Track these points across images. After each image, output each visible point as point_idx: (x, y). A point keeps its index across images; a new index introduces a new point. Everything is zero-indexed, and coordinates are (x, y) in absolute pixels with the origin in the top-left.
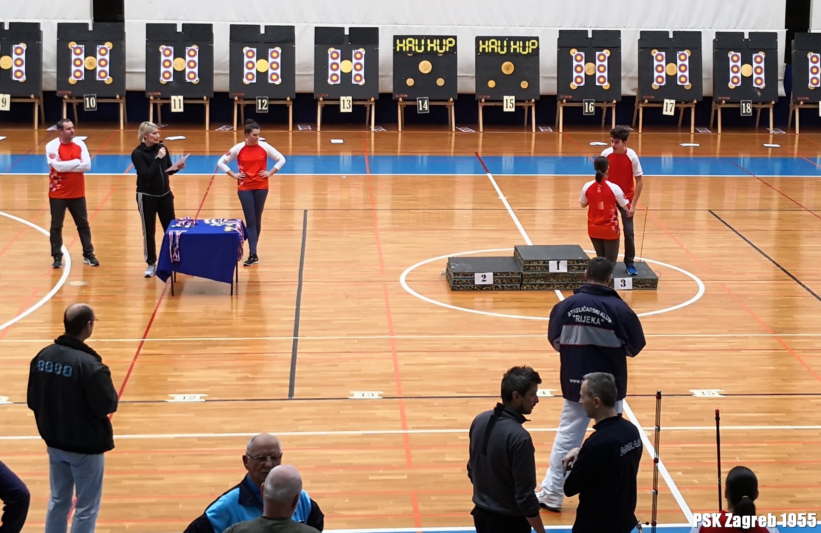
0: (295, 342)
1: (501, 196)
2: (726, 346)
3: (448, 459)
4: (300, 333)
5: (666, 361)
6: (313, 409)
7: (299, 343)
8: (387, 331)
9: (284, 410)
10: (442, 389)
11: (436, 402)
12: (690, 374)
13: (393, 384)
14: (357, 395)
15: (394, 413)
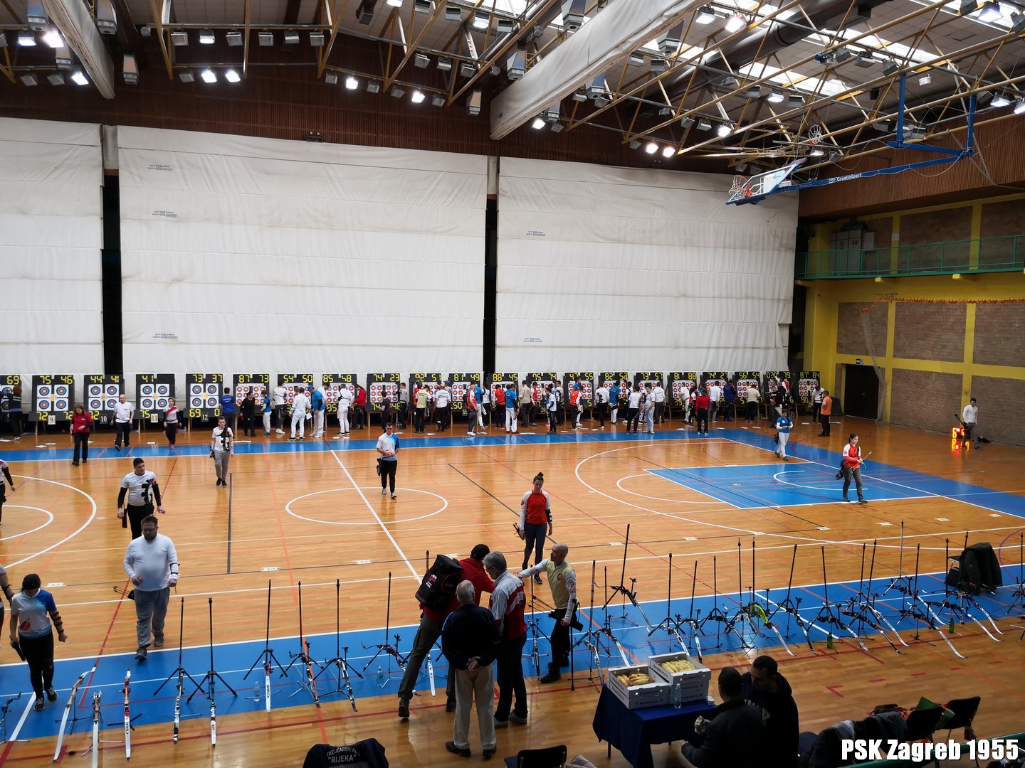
0: (229, 543)
1: (339, 461)
2: (459, 531)
3: (317, 599)
4: (231, 539)
5: (429, 541)
6: (242, 578)
7: (231, 544)
8: (280, 535)
9: (225, 579)
10: (313, 563)
11: (309, 570)
12: (442, 547)
13: (285, 562)
14: (266, 569)
15: (286, 577)
